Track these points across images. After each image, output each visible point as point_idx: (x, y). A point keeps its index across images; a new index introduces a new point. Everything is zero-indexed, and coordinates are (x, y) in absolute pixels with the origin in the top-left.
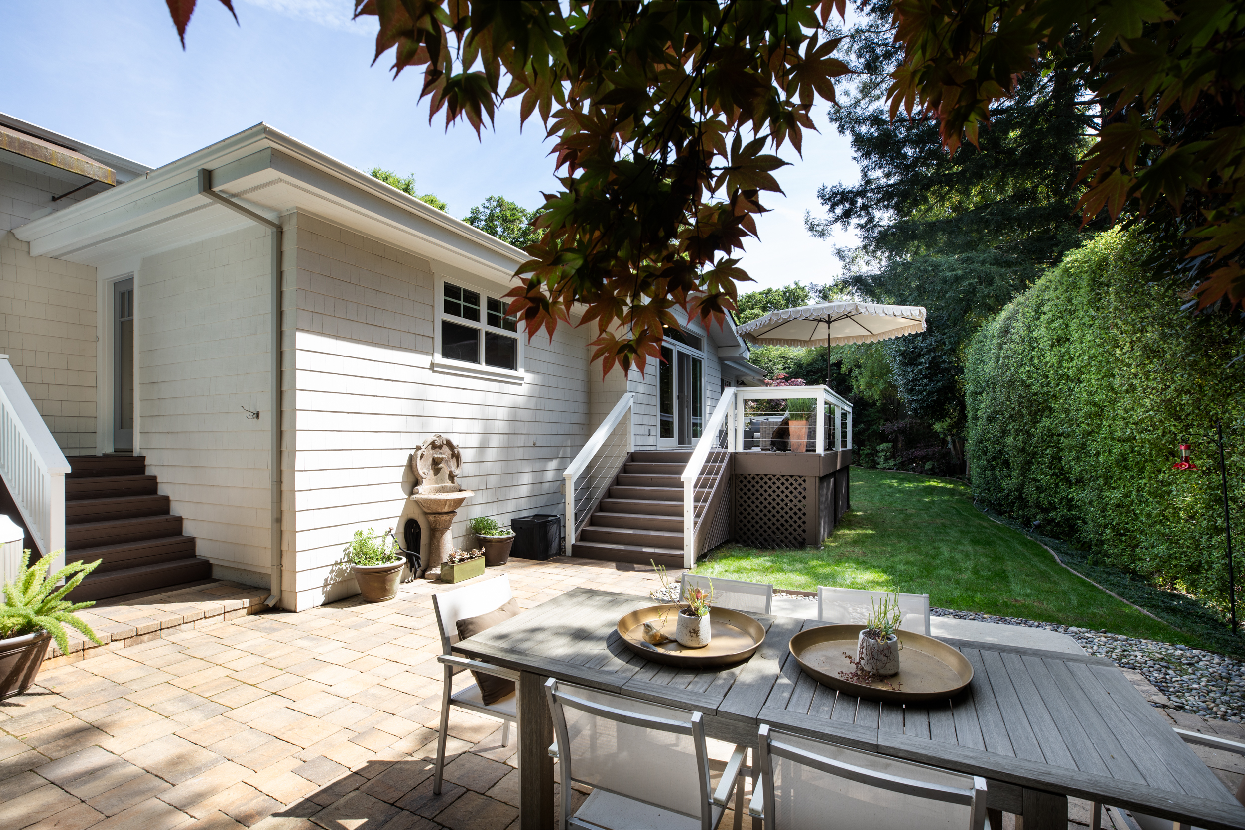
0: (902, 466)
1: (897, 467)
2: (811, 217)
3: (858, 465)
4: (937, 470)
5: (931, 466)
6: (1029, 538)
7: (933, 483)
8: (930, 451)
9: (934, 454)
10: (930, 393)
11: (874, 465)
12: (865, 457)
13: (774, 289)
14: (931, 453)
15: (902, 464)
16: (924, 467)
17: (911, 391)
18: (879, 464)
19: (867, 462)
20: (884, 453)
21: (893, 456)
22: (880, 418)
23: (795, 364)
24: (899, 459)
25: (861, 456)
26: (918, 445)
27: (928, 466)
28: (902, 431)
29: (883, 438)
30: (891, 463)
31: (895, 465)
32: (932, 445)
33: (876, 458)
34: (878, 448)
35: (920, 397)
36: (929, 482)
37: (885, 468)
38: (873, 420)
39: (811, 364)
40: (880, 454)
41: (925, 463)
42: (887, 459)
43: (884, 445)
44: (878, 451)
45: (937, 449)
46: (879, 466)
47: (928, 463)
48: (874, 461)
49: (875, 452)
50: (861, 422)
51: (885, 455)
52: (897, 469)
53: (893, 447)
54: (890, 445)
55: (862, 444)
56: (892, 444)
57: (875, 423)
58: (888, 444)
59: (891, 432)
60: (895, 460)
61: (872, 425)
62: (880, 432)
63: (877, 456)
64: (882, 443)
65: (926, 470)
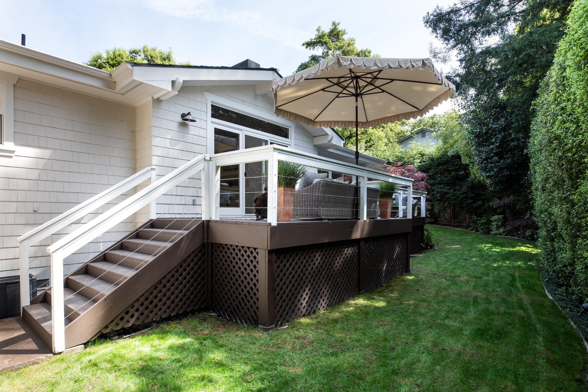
0: (510, 233)
1: (506, 233)
2: (433, 48)
3: (476, 231)
5: (530, 234)
6: (572, 324)
7: (523, 248)
10: (501, 169)
11: (488, 231)
12: (481, 225)
13: (438, 114)
15: (511, 231)
16: (525, 234)
17: (485, 169)
18: (492, 231)
19: (482, 229)
20: (496, 223)
21: (504, 225)
22: (494, 196)
23: (429, 158)
24: (509, 228)
25: (478, 224)
27: (528, 233)
28: (508, 206)
29: (495, 211)
30: (502, 230)
31: (504, 232)
33: (490, 226)
34: (491, 219)
35: (492, 173)
36: (520, 246)
37: (496, 234)
38: (489, 198)
40: (493, 223)
41: (526, 231)
42: (498, 228)
43: (496, 217)
44: (491, 221)
46: (492, 232)
47: (528, 231)
48: (488, 228)
49: (489, 222)
50: (480, 200)
51: (497, 224)
52: (506, 235)
53: (503, 218)
54: (501, 216)
55: (480, 216)
56: (502, 216)
57: (491, 200)
58: (499, 216)
59: (498, 207)
60: (504, 228)
61: (489, 202)
62: (493, 207)
63: (491, 225)
64: (494, 215)
65: (527, 237)
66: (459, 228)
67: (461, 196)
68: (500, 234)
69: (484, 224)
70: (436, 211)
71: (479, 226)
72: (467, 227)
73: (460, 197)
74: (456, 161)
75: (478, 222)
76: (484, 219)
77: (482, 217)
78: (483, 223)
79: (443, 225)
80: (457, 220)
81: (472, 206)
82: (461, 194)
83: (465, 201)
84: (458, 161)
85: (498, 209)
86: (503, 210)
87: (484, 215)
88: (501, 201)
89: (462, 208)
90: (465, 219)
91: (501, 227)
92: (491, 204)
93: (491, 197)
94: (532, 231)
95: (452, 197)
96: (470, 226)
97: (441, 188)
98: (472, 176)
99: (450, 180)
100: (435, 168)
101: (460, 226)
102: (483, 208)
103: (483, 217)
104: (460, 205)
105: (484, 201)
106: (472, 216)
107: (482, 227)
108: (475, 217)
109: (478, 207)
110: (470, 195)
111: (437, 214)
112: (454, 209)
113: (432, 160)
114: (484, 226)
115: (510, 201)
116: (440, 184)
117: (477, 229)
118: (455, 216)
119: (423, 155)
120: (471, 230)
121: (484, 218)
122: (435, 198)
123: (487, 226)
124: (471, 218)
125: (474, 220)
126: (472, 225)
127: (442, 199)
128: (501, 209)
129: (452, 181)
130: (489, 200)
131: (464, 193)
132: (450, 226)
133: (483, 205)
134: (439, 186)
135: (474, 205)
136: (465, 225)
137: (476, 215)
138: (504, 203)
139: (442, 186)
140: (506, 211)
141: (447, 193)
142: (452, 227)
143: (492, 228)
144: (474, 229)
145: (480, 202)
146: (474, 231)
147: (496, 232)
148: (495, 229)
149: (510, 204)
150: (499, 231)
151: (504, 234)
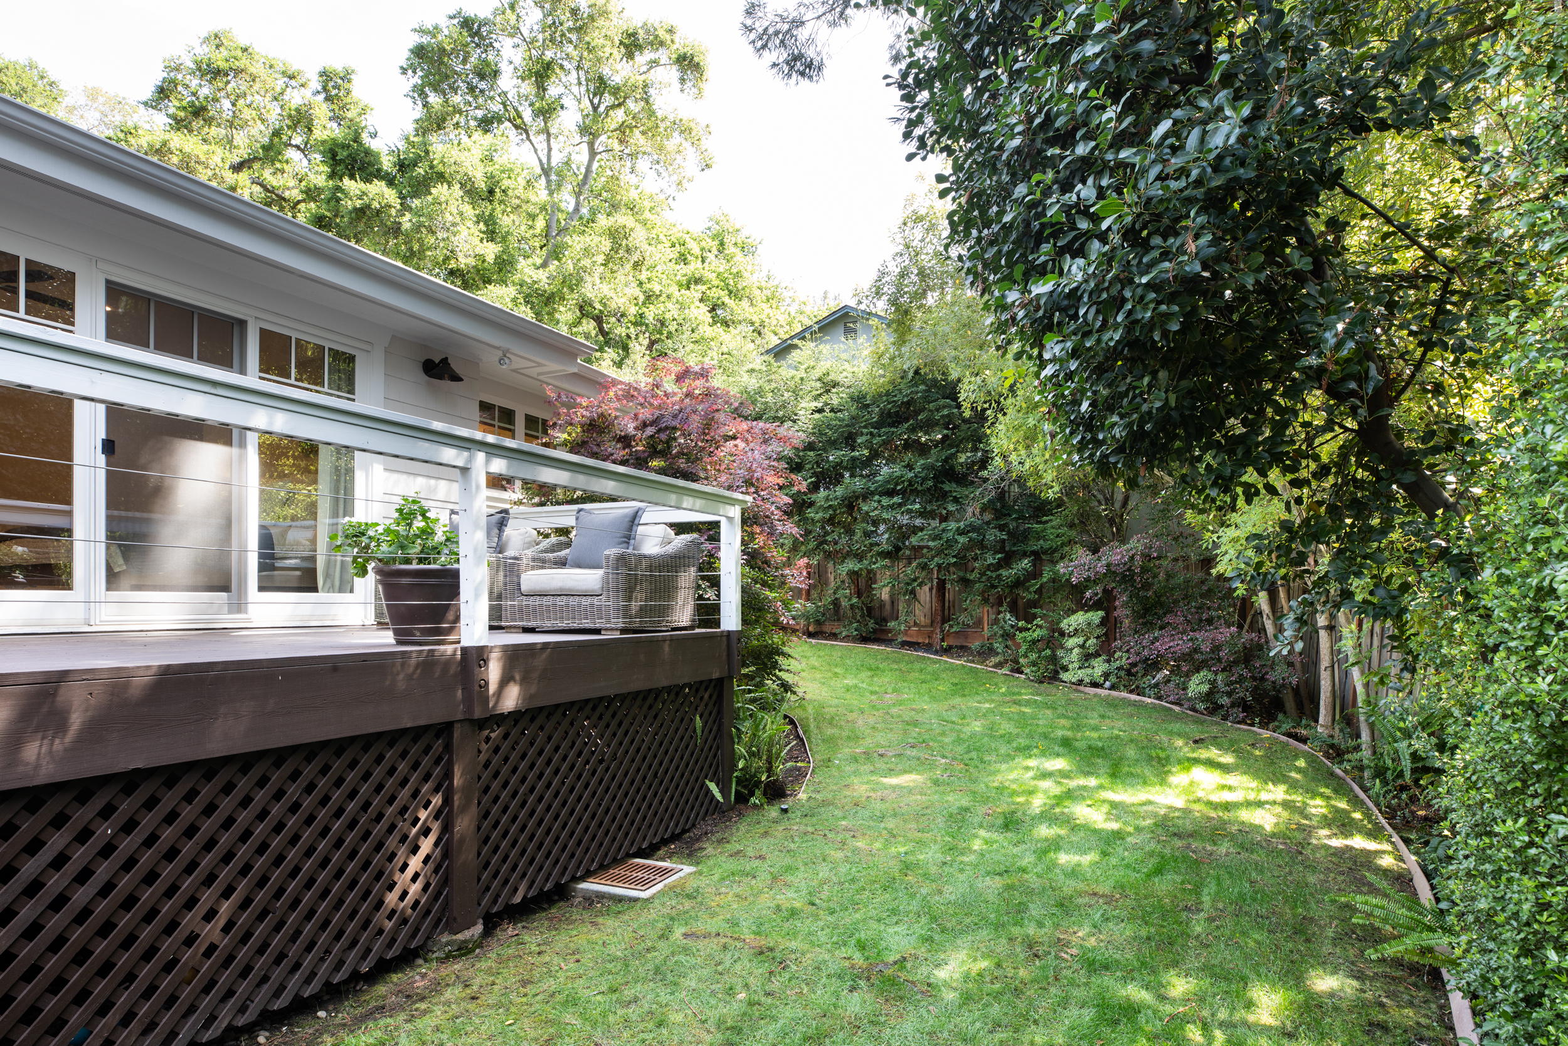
0: (1127, 679)
1: (1113, 680)
3: (1013, 671)
4: (1225, 701)
5: (1205, 688)
8: (1204, 639)
9: (1216, 648)
11: (1052, 674)
12: (1030, 649)
14: (1206, 647)
15: (1129, 673)
16: (1184, 687)
18: (1065, 669)
19: (1034, 664)
20: (1080, 640)
21: (1106, 648)
22: (1070, 542)
24: (1122, 659)
25: (1018, 646)
26: (1169, 619)
27: (1197, 685)
28: (1125, 576)
29: (1076, 598)
30: (1099, 667)
31: (1106, 675)
32: (1210, 621)
33: (1060, 653)
34: (1064, 625)
37: (1080, 682)
38: (1055, 550)
39: (888, 394)
40: (1071, 642)
42: (1087, 657)
43: (1079, 619)
44: (1062, 634)
45: (1225, 633)
46: (1065, 676)
47: (1195, 679)
48: (1054, 659)
49: (1056, 637)
50: (1025, 555)
51: (1082, 646)
52: (1112, 688)
53: (1104, 622)
54: (1096, 616)
55: (1025, 612)
56: (1101, 613)
57: (1062, 558)
58: (1090, 614)
59: (1088, 579)
60: (1108, 661)
61: (1054, 563)
62: (1068, 580)
63: (1062, 647)
64: (1074, 612)
65: (1190, 699)
66: (959, 657)
67: (962, 540)
68: (1095, 685)
69: (1040, 645)
70: (885, 594)
71: (1022, 650)
72: (986, 653)
73: (956, 542)
74: (944, 407)
75: (1020, 636)
76: (1040, 627)
77: (1030, 618)
78: (1034, 642)
79: (905, 644)
80: (951, 626)
81: (999, 576)
82: (960, 532)
83: (976, 559)
84: (950, 406)
85: (1087, 588)
86: (1105, 591)
87: (1038, 611)
88: (1099, 559)
89: (965, 582)
90: (979, 623)
91: (1097, 655)
92: (1061, 568)
93: (1063, 545)
94: (1211, 676)
95: (931, 544)
96: (989, 652)
97: (892, 507)
98: (998, 461)
99: (924, 479)
100: (871, 434)
101: (961, 650)
102: (1035, 585)
103: (1035, 617)
104: (961, 574)
105: (1037, 556)
106: (999, 613)
107: (1033, 656)
108: (1008, 616)
109: (1018, 583)
110: (993, 535)
111: (888, 607)
112: (941, 586)
113: (859, 399)
114: (1040, 652)
115: (1132, 558)
116: (891, 493)
117: (1016, 662)
118: (944, 613)
119: (829, 386)
120: (996, 666)
121: (1038, 621)
122: (871, 545)
123: (1048, 652)
124: (996, 621)
125: (1007, 627)
126: (998, 646)
127: (898, 549)
128: (1099, 589)
129: (930, 483)
130: (1053, 554)
131: (973, 528)
132: (928, 648)
133: (1035, 574)
134: (885, 501)
135: (1004, 573)
136: (975, 645)
137: (1014, 609)
138: (1108, 565)
139: (897, 499)
140: (1115, 598)
141: (915, 530)
142: (936, 653)
143: (1065, 662)
144: (1006, 661)
145: (1025, 563)
146: (1005, 671)
147: (1081, 674)
148: (1076, 665)
149: (1129, 570)
150: (1089, 671)
151: (1108, 684)
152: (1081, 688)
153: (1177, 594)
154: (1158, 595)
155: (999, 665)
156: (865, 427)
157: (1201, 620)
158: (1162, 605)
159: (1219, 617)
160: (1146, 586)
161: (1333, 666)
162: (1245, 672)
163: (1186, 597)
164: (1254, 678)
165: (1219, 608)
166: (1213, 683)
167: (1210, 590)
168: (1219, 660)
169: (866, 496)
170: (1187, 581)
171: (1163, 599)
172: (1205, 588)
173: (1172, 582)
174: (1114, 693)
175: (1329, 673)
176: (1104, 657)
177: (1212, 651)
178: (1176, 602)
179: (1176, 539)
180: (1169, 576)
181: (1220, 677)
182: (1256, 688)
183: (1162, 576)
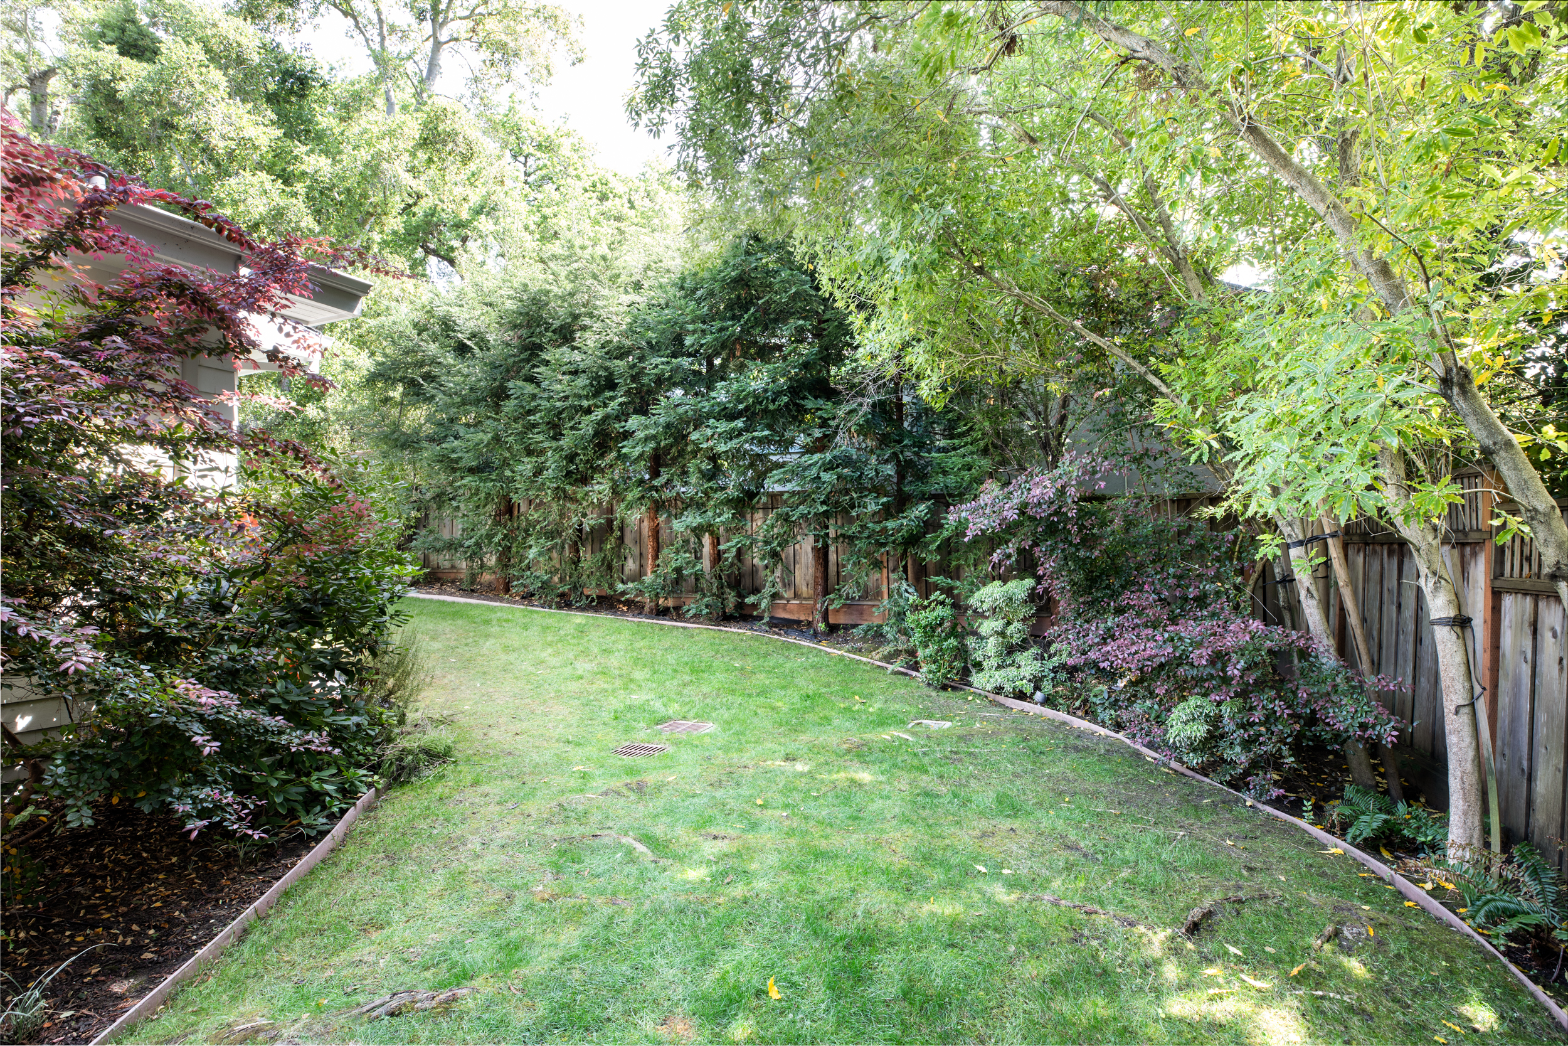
68: (1021, 696)
69: (942, 631)
73: (822, 481)
75: (912, 617)
76: (940, 602)
77: (926, 591)
78: (934, 626)
79: (772, 625)
86: (1022, 549)
87: (937, 580)
90: (874, 594)
91: (1023, 646)
94: (1209, 708)
96: (878, 637)
97: (733, 434)
99: (776, 393)
101: (844, 634)
102: (936, 540)
103: (932, 588)
105: (937, 500)
107: (933, 646)
108: (904, 586)
109: (912, 539)
110: (874, 469)
113: (688, 288)
114: (941, 641)
115: (1062, 492)
116: (732, 417)
117: (911, 653)
120: (886, 659)
121: (936, 595)
123: (954, 641)
125: (901, 603)
126: (889, 632)
127: (751, 495)
128: (1013, 547)
132: (807, 629)
133: (932, 524)
134: (723, 426)
135: (891, 524)
138: (1023, 506)
139: (739, 424)
140: (1040, 560)
142: (813, 638)
143: (978, 656)
144: (898, 653)
145: (921, 510)
146: (897, 666)
147: (999, 677)
148: (994, 662)
149: (1057, 513)
150: (1012, 672)
151: (1039, 696)
152: (1001, 699)
153: (1142, 554)
154: (1111, 556)
155: (889, 658)
156: (693, 322)
157: (1185, 599)
158: (1117, 571)
159: (1218, 593)
160: (1088, 541)
161: (1472, 705)
162: (1278, 706)
163: (1158, 558)
164: (1295, 716)
165: (1218, 577)
166: (1215, 721)
167: (1200, 546)
168: (1226, 680)
169: (698, 422)
170: (1158, 532)
171: (1121, 561)
172: (1190, 541)
173: (1134, 532)
174: (1048, 712)
175: (1465, 717)
176: (1035, 650)
177: (1212, 662)
178: (1140, 567)
179: (1137, 460)
180: (1129, 524)
181: (1226, 710)
182: (1299, 736)
183: (1118, 523)
